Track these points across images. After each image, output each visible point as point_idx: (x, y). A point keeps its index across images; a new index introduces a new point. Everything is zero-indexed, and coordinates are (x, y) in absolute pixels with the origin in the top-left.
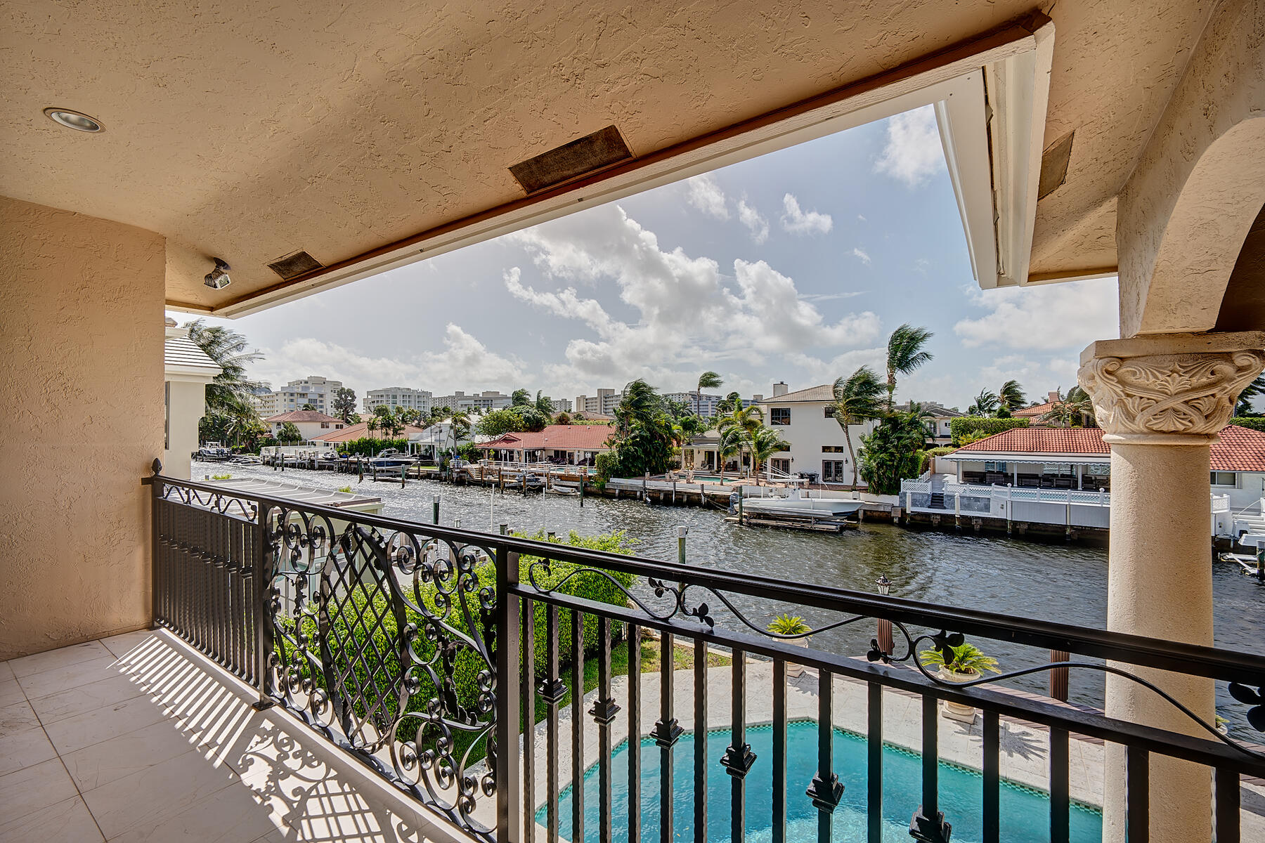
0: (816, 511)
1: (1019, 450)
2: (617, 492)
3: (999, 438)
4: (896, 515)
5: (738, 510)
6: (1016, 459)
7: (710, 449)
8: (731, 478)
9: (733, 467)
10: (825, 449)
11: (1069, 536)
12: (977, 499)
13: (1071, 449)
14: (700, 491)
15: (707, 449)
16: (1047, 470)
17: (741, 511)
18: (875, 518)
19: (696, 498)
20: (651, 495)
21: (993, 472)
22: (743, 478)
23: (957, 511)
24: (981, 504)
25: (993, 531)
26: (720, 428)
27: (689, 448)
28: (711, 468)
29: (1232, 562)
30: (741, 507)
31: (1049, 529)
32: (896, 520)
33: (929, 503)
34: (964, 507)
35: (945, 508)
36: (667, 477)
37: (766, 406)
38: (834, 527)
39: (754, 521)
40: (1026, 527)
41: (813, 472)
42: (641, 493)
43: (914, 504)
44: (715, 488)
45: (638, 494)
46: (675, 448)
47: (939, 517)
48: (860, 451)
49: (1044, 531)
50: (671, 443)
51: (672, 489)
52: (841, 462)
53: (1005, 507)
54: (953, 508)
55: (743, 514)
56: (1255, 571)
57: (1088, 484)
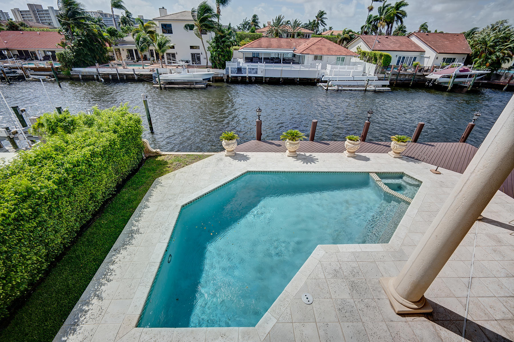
0: (195, 79)
2: (80, 76)
3: (256, 42)
4: (225, 78)
5: (158, 81)
6: (263, 51)
7: (130, 48)
8: (146, 65)
9: (145, 58)
10: (192, 47)
11: (281, 81)
12: (253, 69)
13: (279, 47)
14: (133, 73)
15: (128, 48)
16: (273, 56)
17: (160, 82)
18: (217, 80)
19: (131, 76)
20: (103, 76)
22: (153, 64)
23: (247, 75)
24: (254, 71)
25: (259, 81)
26: (133, 35)
27: (117, 47)
28: (133, 59)
29: (320, 86)
30: (159, 80)
31: (275, 79)
32: (225, 80)
33: (237, 72)
34: (250, 72)
35: (242, 74)
36: (110, 65)
37: (158, 22)
38: (204, 86)
39: (167, 86)
40: (268, 79)
41: (187, 60)
42: (97, 76)
43: (232, 73)
44: (140, 70)
45: (95, 77)
46: (108, 48)
47: (240, 77)
48: (209, 48)
50: (105, 45)
51: (116, 72)
52: (199, 54)
53: (263, 72)
54: (246, 73)
55: (161, 83)
56: (326, 88)
57: (286, 61)
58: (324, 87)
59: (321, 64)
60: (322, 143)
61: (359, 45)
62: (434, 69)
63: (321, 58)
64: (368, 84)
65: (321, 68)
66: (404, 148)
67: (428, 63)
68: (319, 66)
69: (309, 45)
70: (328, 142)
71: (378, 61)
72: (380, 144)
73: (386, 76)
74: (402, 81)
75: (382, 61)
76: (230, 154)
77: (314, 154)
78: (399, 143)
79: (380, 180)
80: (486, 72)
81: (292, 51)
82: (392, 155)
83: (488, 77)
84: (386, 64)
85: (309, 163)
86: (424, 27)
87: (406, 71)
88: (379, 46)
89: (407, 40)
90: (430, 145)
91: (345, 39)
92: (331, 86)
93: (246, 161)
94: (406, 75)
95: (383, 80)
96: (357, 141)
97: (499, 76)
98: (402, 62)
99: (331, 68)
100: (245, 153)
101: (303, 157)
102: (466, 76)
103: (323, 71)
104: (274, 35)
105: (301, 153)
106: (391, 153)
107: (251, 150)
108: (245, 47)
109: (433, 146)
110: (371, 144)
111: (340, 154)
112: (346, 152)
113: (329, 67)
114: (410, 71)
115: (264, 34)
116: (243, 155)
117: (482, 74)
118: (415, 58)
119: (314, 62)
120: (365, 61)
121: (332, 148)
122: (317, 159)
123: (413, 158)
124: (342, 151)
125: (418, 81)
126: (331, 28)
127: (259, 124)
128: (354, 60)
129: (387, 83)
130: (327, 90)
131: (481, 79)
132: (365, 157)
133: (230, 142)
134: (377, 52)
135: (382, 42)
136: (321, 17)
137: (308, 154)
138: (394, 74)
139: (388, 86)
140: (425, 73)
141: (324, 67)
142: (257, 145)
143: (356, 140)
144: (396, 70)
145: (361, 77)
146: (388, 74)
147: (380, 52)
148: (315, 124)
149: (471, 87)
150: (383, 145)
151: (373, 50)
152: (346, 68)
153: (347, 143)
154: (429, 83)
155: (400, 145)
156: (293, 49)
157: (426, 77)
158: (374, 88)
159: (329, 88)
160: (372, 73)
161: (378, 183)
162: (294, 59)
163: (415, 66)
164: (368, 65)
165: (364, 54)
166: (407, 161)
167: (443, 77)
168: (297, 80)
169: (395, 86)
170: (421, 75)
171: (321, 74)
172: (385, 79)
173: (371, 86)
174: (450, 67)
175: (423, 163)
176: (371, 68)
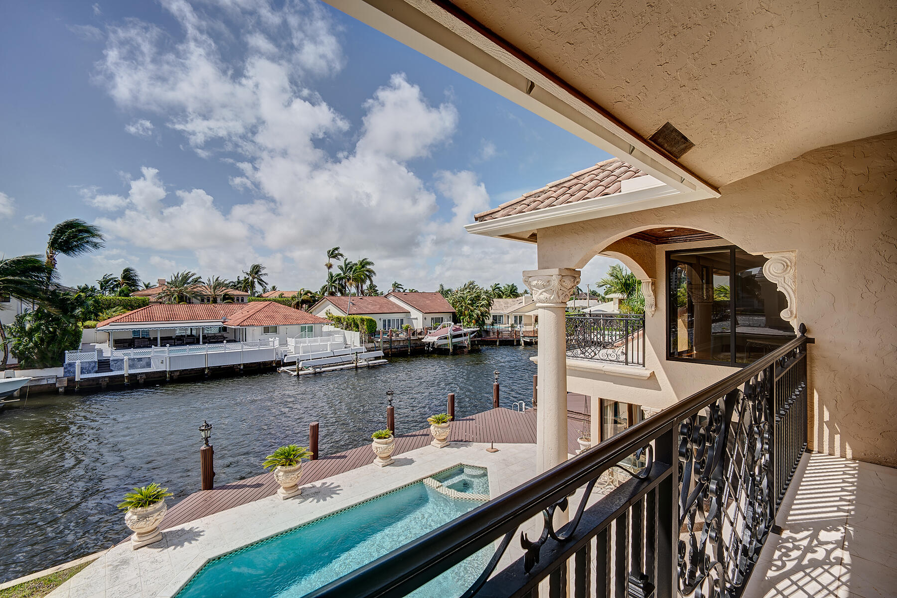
1: (159, 320)
3: (140, 313)
4: (62, 385)
6: (157, 327)
11: (207, 374)
12: (140, 359)
13: (193, 318)
16: (178, 333)
21: (139, 338)
23: (126, 371)
24: (143, 363)
29: (284, 371)
31: (192, 372)
32: (62, 390)
33: (97, 369)
34: (131, 367)
35: (112, 371)
43: (82, 373)
47: (107, 379)
49: (190, 374)
53: (164, 362)
54: (121, 369)
56: (296, 373)
57: (210, 339)
58: (292, 373)
59: (277, 338)
60: (334, 458)
61: (327, 308)
62: (426, 331)
63: (275, 330)
64: (357, 358)
65: (280, 345)
66: (448, 431)
67: (418, 325)
68: (274, 342)
69: (250, 312)
70: (343, 454)
71: (360, 327)
72: (415, 436)
73: (376, 346)
74: (397, 348)
75: (365, 327)
76: (149, 539)
77: (328, 480)
78: (440, 425)
79: (440, 484)
80: (475, 329)
81: (221, 324)
82: (437, 445)
83: (479, 334)
84: (372, 331)
85: (328, 498)
86: (396, 286)
87: (398, 336)
88: (355, 309)
89: (385, 300)
90: (469, 420)
91: (304, 302)
92: (301, 370)
93: (197, 540)
94: (400, 341)
95: (373, 351)
96: (390, 436)
97: (487, 332)
98: (389, 326)
99: (296, 343)
100: (187, 526)
101: (313, 491)
102: (460, 336)
103: (283, 349)
104: (175, 298)
105: (306, 486)
106: (435, 442)
107: (199, 513)
108: (113, 322)
109: (473, 420)
110: (404, 438)
111: (369, 466)
112: (377, 460)
113: (291, 342)
114: (403, 336)
115: (153, 299)
116: (183, 530)
117: (474, 332)
118: (402, 320)
119: (265, 336)
120: (342, 329)
121: (354, 461)
122: (339, 486)
123: (462, 441)
124: (371, 461)
125: (416, 346)
126: (274, 288)
127: (208, 455)
128: (326, 328)
129: (381, 353)
130: (298, 375)
131: (475, 336)
132: (406, 459)
133: (151, 508)
134: (355, 316)
135: (357, 304)
136: (257, 273)
137: (318, 484)
138: (385, 342)
139: (384, 358)
140: (420, 337)
141: (284, 343)
142: (208, 499)
143: (387, 436)
144: (386, 337)
145: (342, 350)
146: (378, 342)
147: (359, 317)
148: (315, 429)
149: (470, 346)
150: (420, 435)
151: (349, 314)
152: (319, 340)
153: (376, 445)
154: (428, 347)
155: (442, 428)
156: (222, 320)
157: (422, 340)
158: (366, 363)
159: (300, 373)
160: (357, 343)
161: (440, 490)
162: (225, 335)
163: (407, 330)
164: (348, 333)
165: (339, 320)
166: (458, 448)
167: (440, 339)
168: (240, 368)
169: (391, 357)
170: (416, 339)
171: (282, 353)
172: (375, 349)
173: (361, 361)
174: (443, 327)
175: (474, 444)
176: (354, 338)
